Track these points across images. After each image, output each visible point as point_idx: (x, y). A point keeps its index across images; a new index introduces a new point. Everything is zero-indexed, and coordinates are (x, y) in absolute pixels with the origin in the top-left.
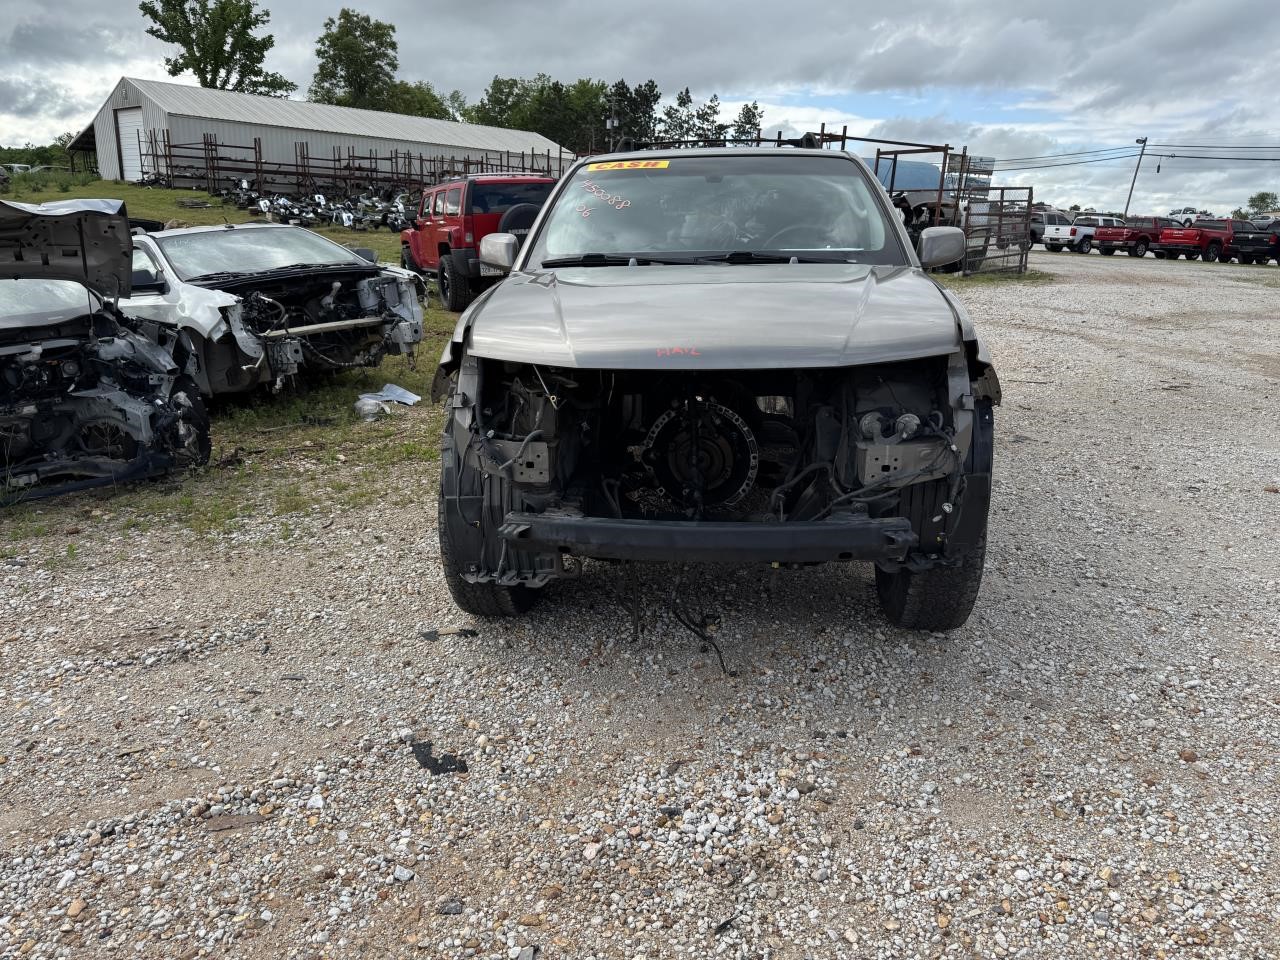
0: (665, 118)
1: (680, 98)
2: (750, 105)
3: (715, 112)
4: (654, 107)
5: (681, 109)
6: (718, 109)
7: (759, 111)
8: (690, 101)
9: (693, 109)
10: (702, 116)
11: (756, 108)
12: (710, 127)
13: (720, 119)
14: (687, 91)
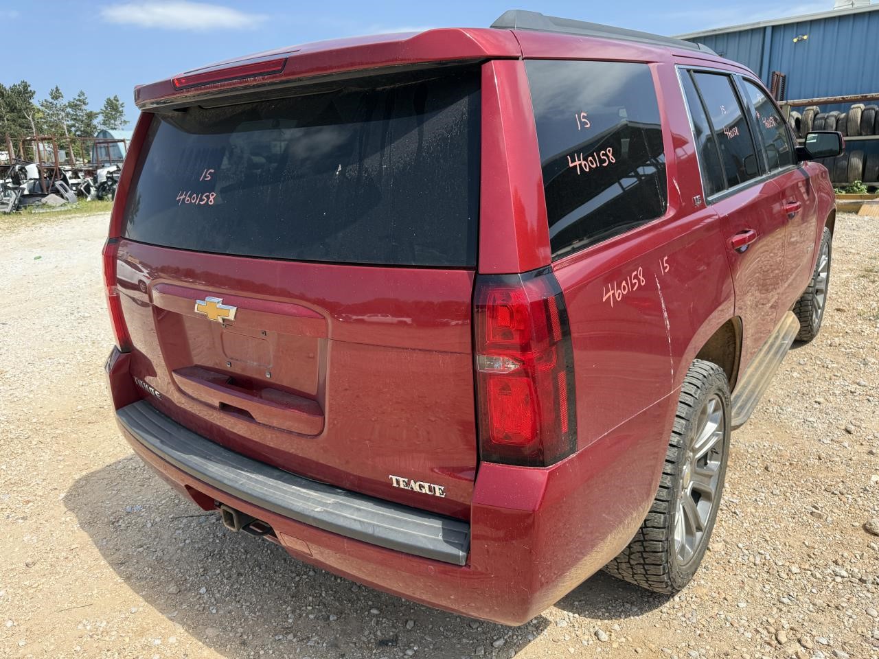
0: (41, 108)
1: (51, 94)
3: (84, 104)
4: (30, 101)
5: (55, 102)
6: (87, 101)
7: (120, 102)
8: (62, 97)
9: (64, 101)
10: (74, 106)
11: (118, 101)
12: (82, 114)
13: (87, 108)
14: (57, 90)
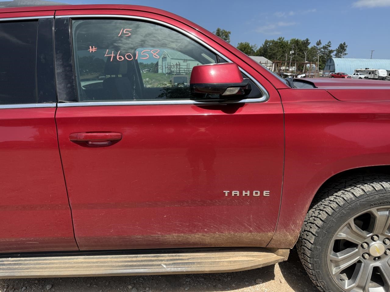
0: (311, 49)
2: (343, 43)
4: (308, 46)
6: (331, 45)
8: (321, 44)
9: (321, 46)
10: (325, 48)
11: (345, 44)
12: (327, 51)
13: (330, 49)
14: (320, 41)
